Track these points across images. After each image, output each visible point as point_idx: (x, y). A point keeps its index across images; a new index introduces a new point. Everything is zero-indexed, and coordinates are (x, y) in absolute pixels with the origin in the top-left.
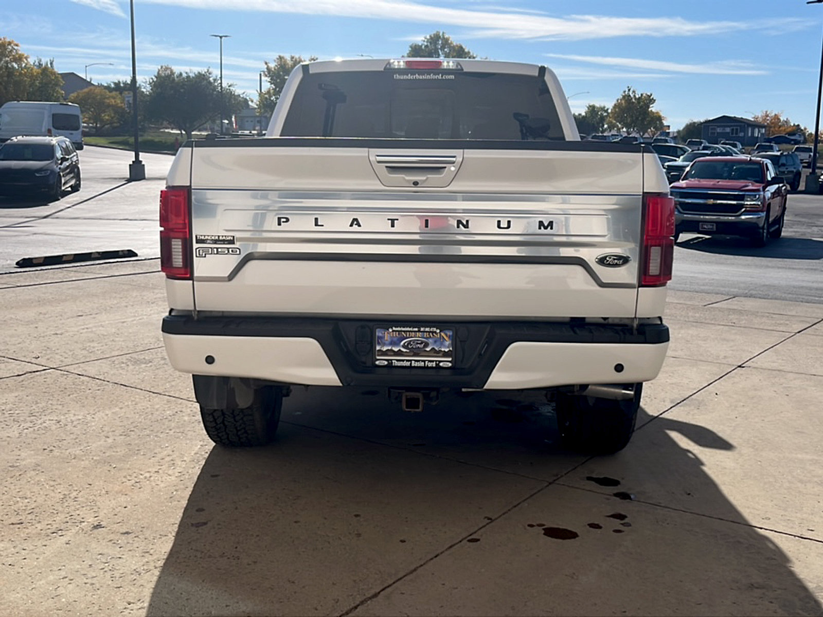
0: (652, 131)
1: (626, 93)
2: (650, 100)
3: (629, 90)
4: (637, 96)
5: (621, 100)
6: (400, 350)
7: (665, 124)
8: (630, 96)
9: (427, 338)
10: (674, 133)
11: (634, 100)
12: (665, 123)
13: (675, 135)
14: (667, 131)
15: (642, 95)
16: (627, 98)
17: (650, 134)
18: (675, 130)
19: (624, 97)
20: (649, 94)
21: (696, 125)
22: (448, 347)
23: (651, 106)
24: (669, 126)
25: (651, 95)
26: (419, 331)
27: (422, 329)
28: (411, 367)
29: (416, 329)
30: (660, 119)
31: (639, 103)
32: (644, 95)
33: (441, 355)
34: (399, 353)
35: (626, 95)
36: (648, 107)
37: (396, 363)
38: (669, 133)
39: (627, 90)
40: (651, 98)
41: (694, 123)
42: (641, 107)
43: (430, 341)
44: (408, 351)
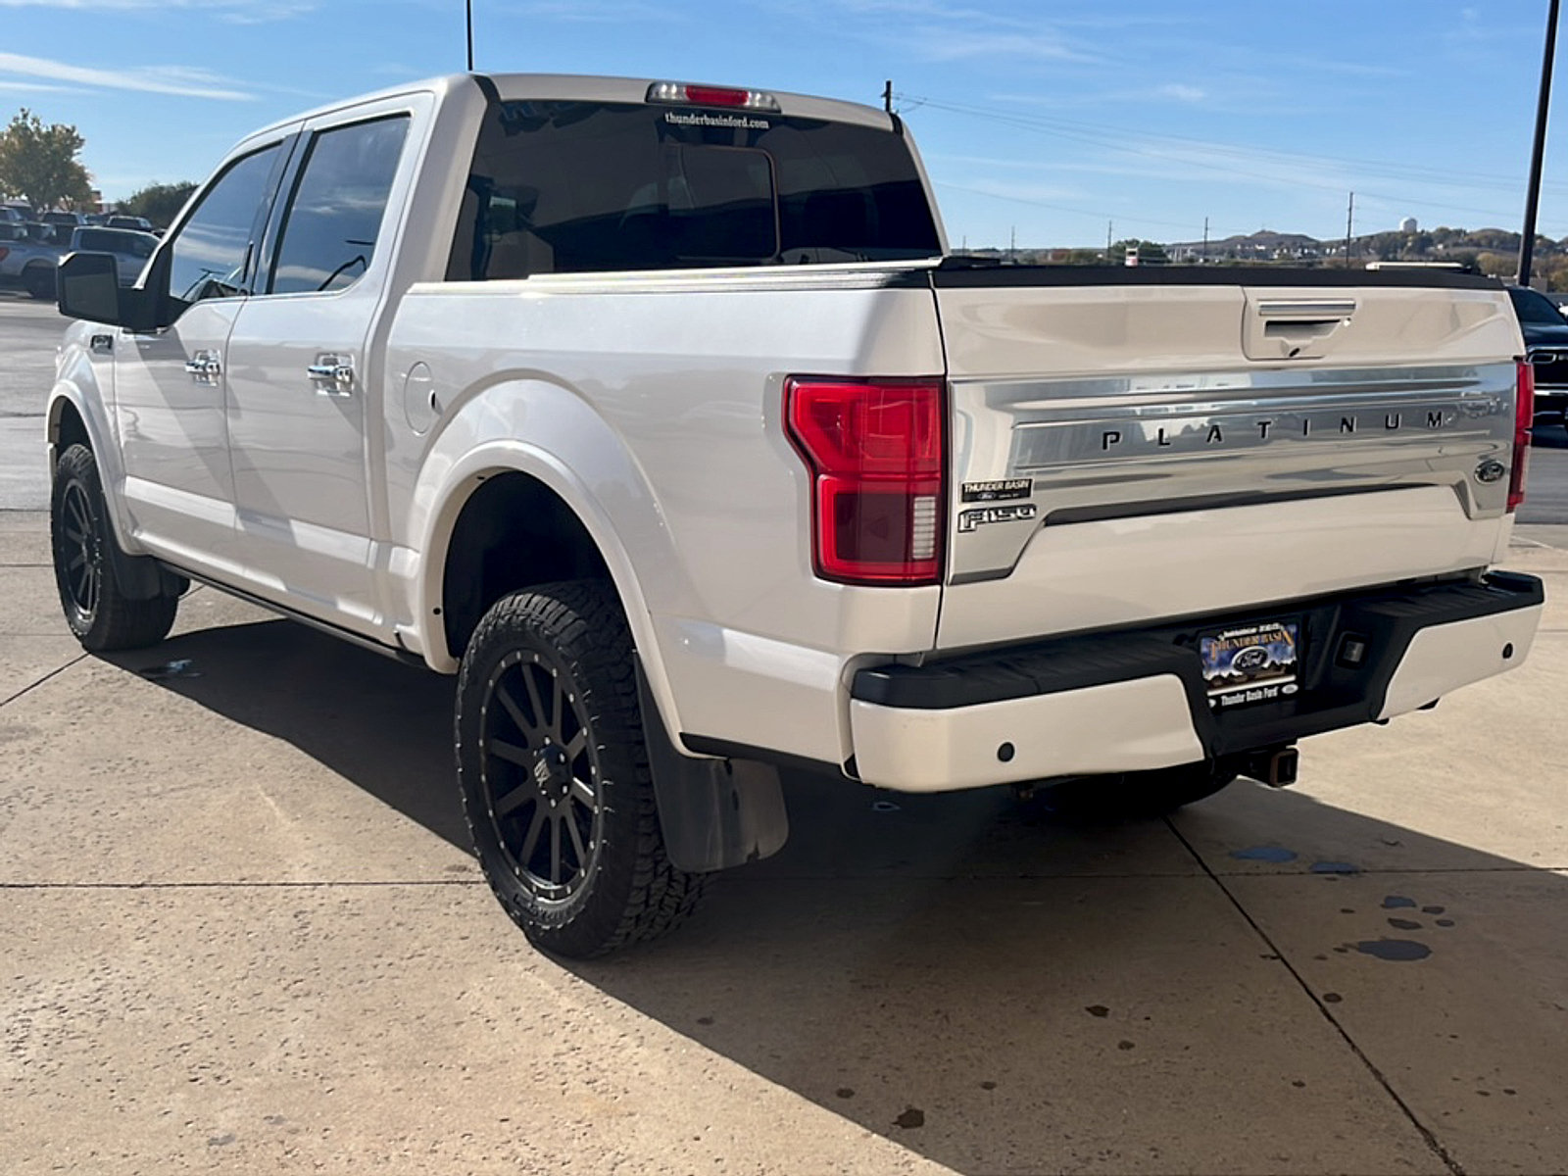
0: (67, 202)
1: (20, 122)
2: (70, 141)
3: (25, 116)
4: (44, 130)
5: (9, 135)
6: (1231, 675)
7: (94, 189)
8: (27, 128)
9: (1265, 645)
10: (109, 205)
11: (36, 138)
12: (93, 185)
13: (113, 209)
14: (98, 202)
15: (54, 128)
16: (20, 131)
17: (65, 207)
18: (113, 201)
19: (14, 130)
20: (69, 127)
21: (164, 192)
22: (1291, 656)
23: (76, 151)
24: (98, 193)
25: (74, 128)
26: (1258, 633)
27: (1262, 629)
28: (1246, 704)
29: (1254, 630)
30: (82, 177)
31: (50, 144)
32: (59, 128)
33: (1282, 672)
34: (1230, 681)
35: (19, 127)
36: (71, 155)
37: (1227, 701)
38: (100, 205)
39: (20, 115)
40: (75, 134)
41: (162, 188)
42: (55, 152)
43: (1270, 648)
44: (1240, 673)
